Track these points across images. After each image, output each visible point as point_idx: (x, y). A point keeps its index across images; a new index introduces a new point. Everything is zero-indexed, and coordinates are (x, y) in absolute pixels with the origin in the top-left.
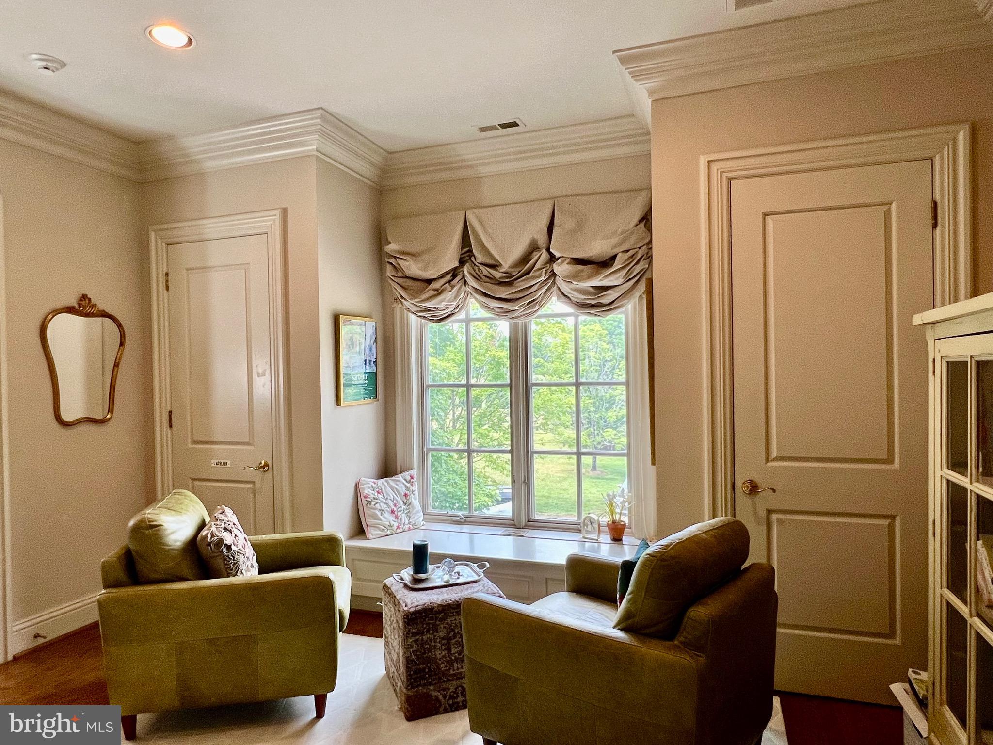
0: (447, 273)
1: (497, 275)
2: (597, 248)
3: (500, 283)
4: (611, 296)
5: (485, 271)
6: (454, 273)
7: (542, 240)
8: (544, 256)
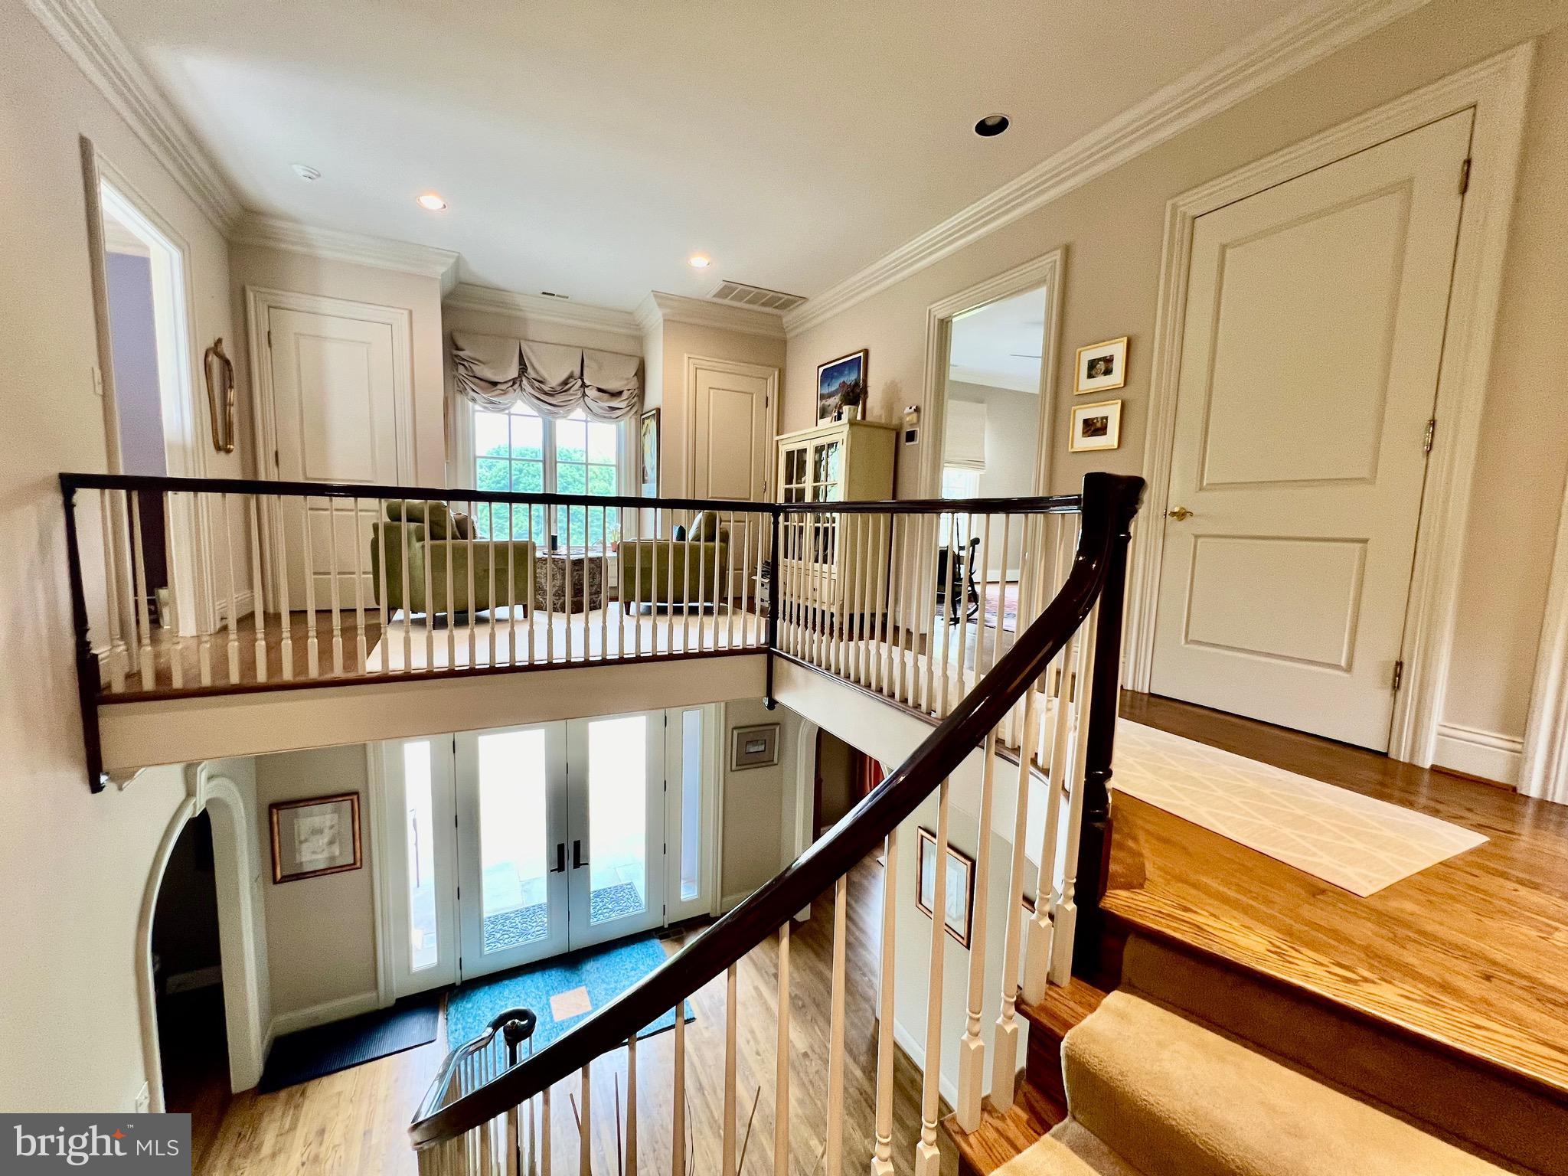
0: (510, 381)
1: (546, 388)
2: (613, 385)
3: (546, 393)
4: (618, 413)
5: (537, 384)
6: (514, 381)
7: (577, 373)
8: (579, 382)
